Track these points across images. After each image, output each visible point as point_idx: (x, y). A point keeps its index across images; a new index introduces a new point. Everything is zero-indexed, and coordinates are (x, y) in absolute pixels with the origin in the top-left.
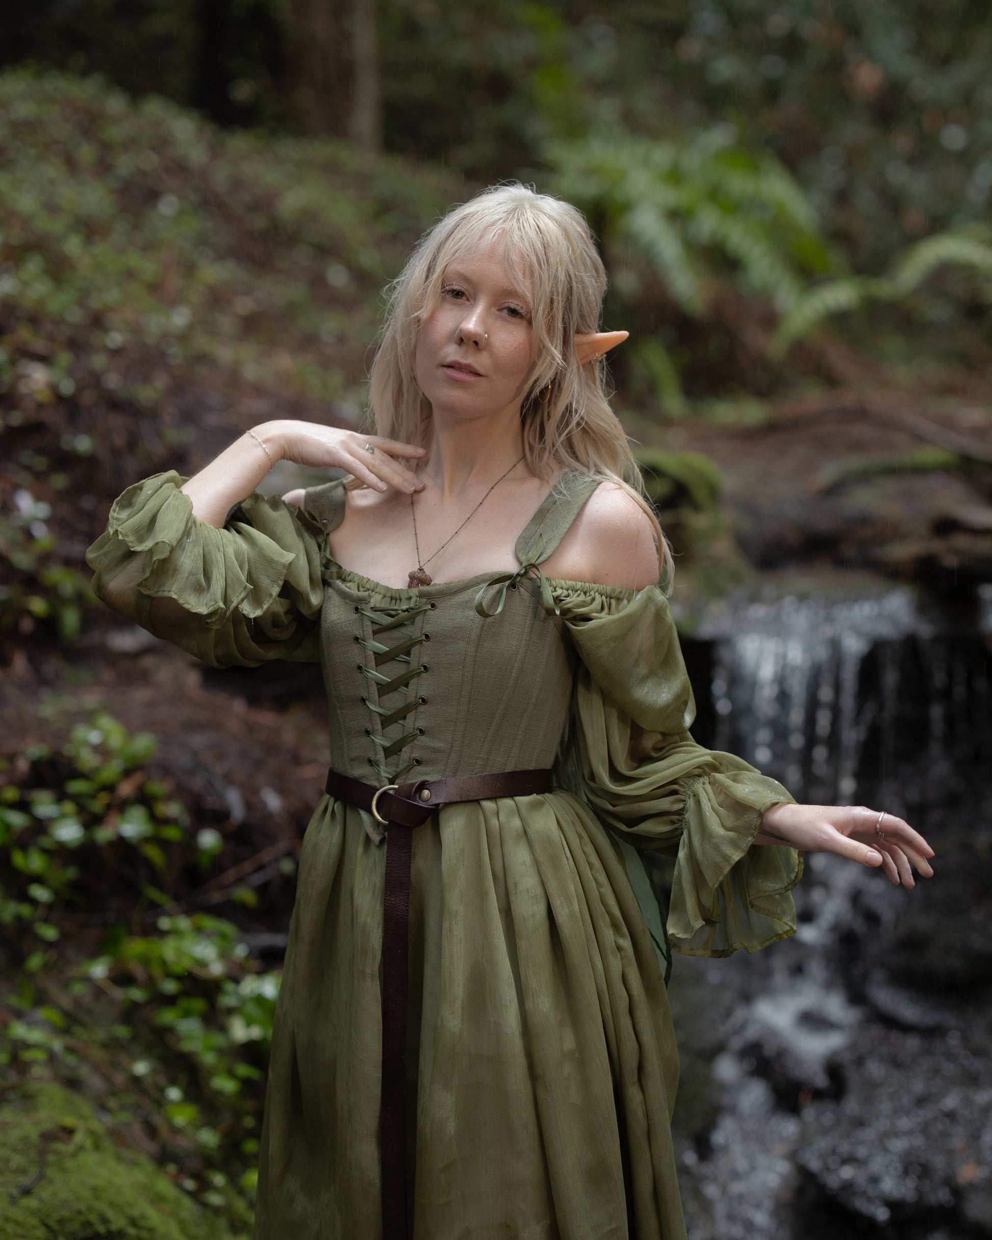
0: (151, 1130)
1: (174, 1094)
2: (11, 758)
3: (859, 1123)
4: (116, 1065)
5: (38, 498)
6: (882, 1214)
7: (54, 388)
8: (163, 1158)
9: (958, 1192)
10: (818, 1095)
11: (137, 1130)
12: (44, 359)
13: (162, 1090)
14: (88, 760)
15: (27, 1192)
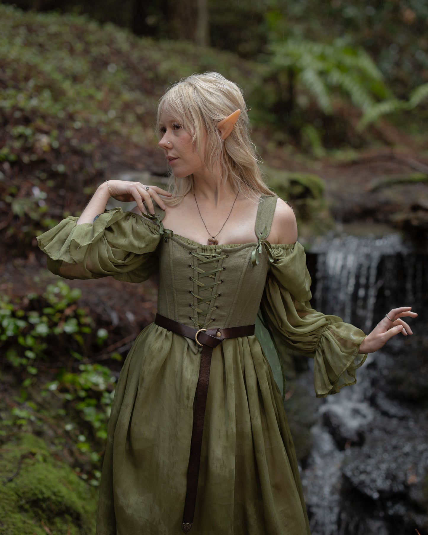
0: (72, 453)
1: (82, 438)
2: (22, 298)
3: (369, 457)
4: (59, 426)
5: (42, 190)
6: (376, 496)
7: (50, 145)
8: (76, 465)
9: (407, 487)
11: (66, 452)
12: (47, 133)
13: (77, 436)
14: (53, 299)
15: (11, 480)
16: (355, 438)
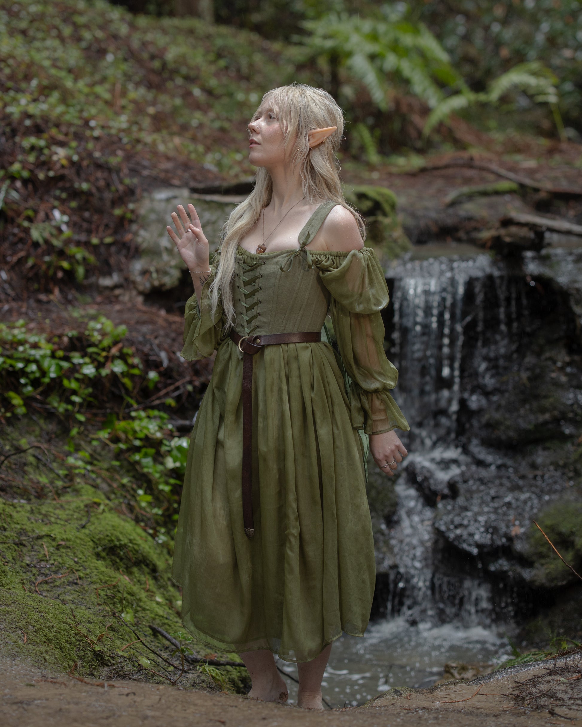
0: (131, 509)
1: (141, 492)
2: (60, 336)
3: (465, 509)
4: (113, 479)
5: (63, 213)
6: (475, 551)
7: (69, 159)
8: (137, 520)
9: (510, 539)
10: (444, 497)
11: (124, 507)
12: (64, 145)
13: (135, 491)
14: (97, 337)
15: (84, 527)
16: (446, 491)
